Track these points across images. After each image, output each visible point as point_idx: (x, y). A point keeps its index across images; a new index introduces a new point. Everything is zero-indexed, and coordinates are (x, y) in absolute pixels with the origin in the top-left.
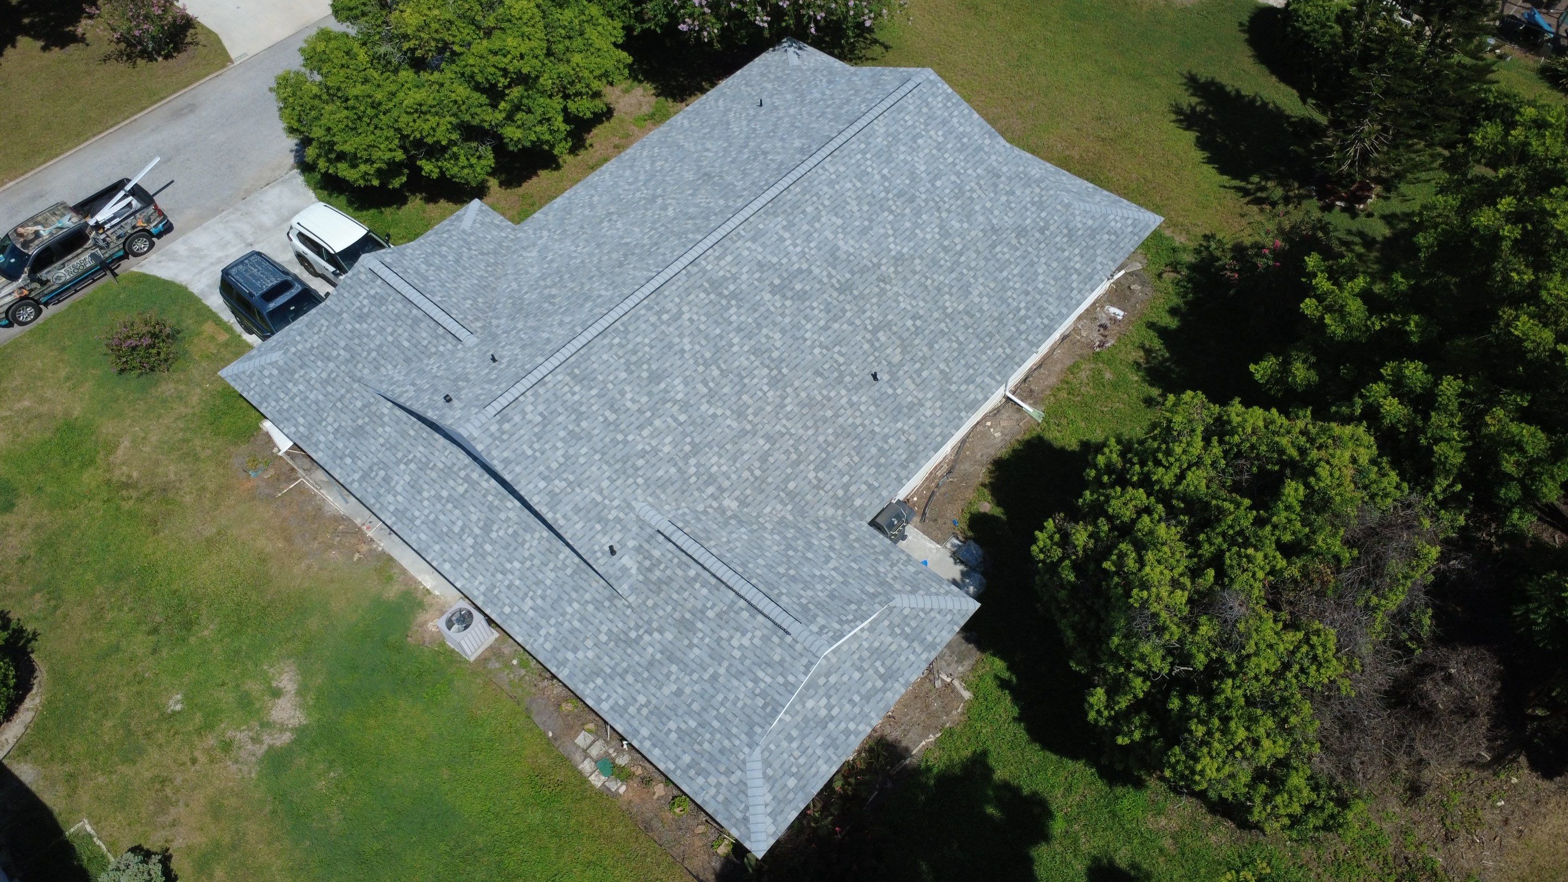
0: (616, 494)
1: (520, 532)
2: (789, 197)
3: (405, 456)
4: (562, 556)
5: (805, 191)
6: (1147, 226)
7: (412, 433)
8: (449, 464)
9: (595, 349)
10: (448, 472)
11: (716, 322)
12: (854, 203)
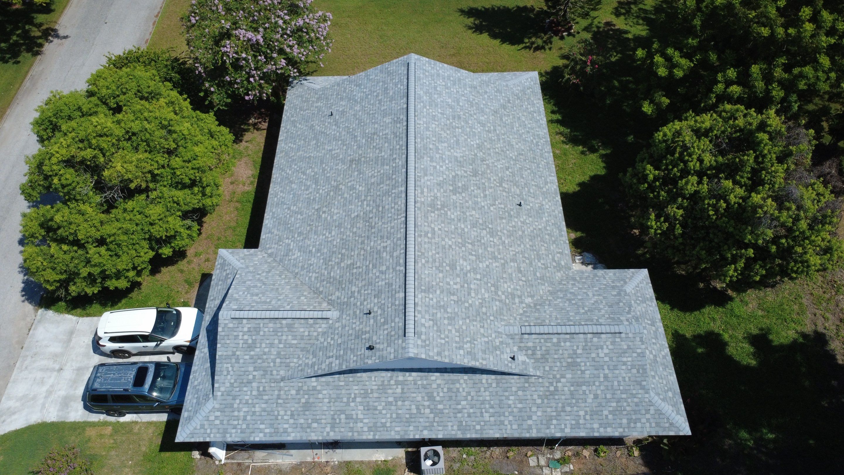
0: (490, 332)
1: (451, 386)
2: (419, 146)
3: (348, 399)
4: (484, 381)
5: (422, 139)
6: (535, 78)
7: (342, 384)
8: (380, 383)
9: (420, 272)
10: (383, 388)
11: (449, 223)
12: (442, 132)
